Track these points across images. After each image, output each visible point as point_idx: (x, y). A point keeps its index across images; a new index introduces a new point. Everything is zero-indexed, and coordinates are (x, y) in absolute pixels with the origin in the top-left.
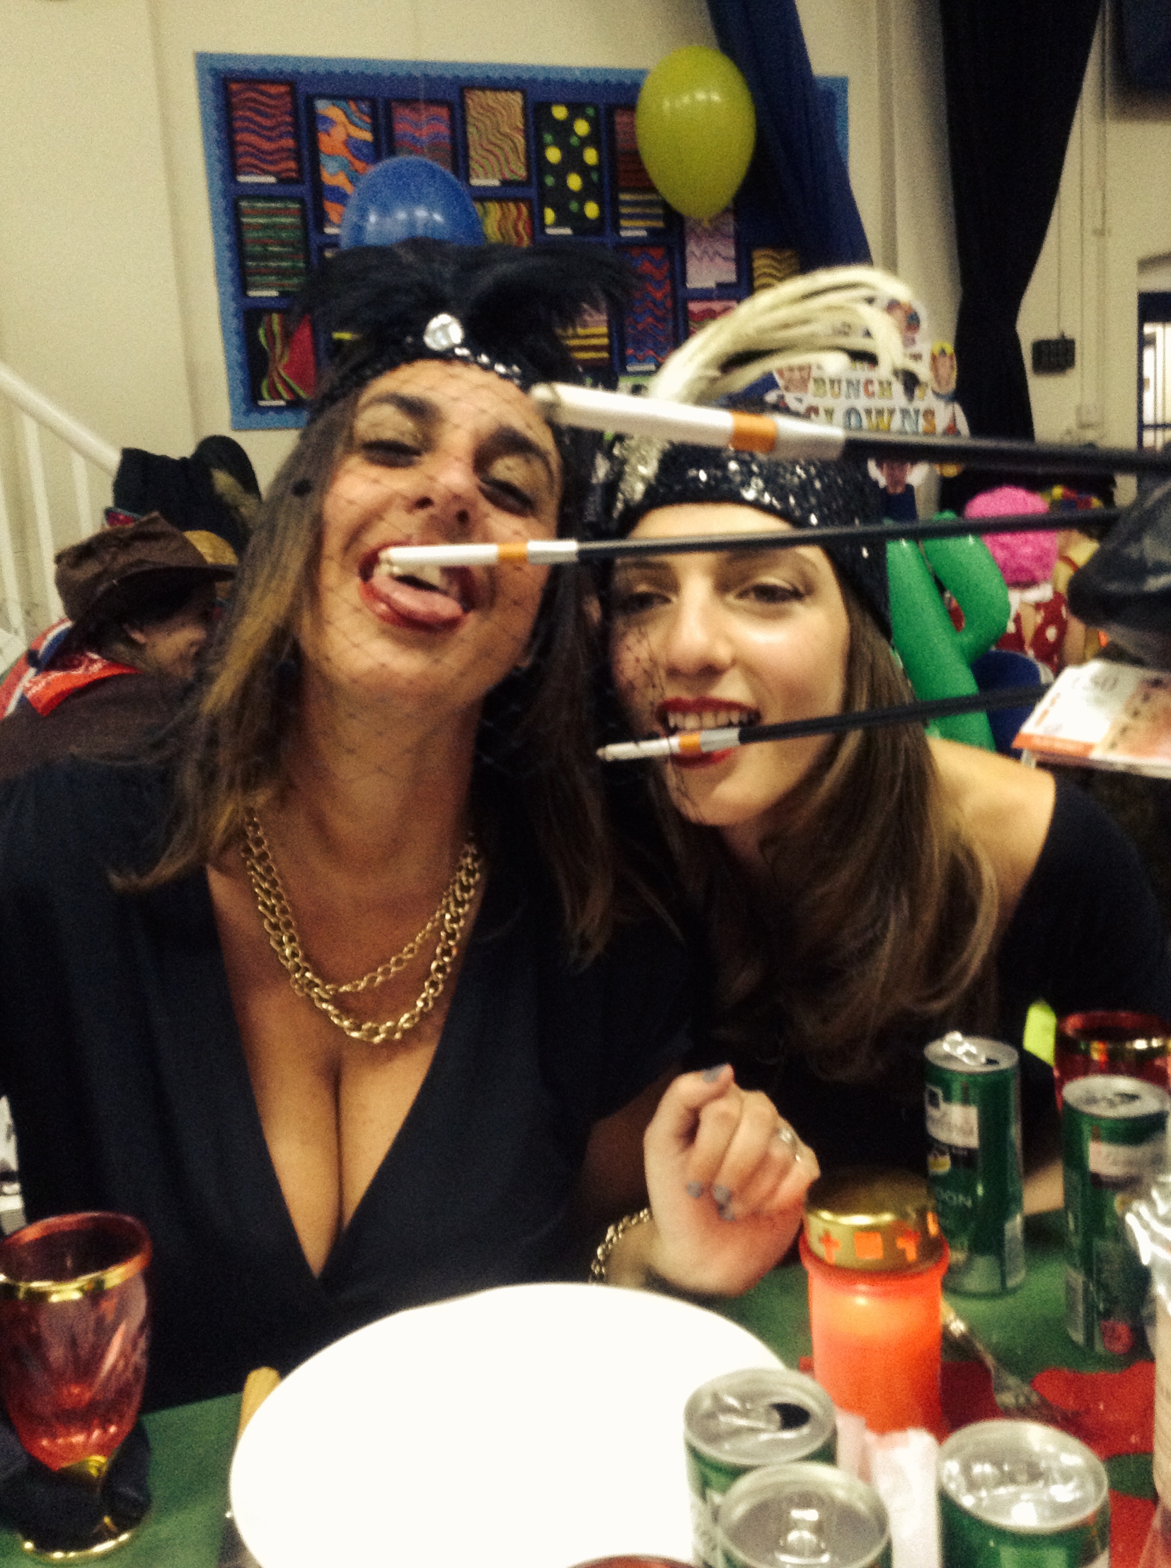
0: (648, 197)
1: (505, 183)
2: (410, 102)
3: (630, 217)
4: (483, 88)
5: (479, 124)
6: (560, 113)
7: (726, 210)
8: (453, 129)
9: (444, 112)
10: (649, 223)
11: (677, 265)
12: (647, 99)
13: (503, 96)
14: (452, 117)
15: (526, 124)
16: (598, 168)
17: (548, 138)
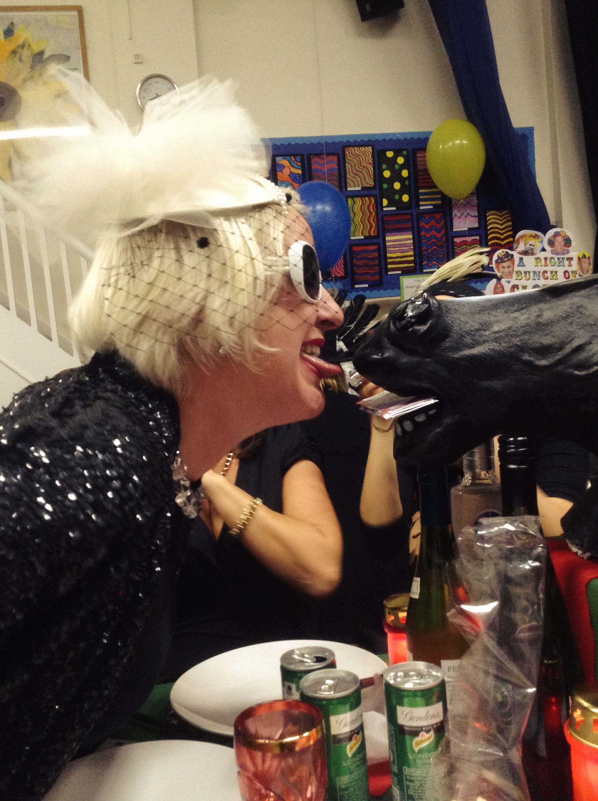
0: (433, 190)
1: (364, 188)
2: (319, 155)
3: (425, 200)
4: (353, 146)
5: (352, 163)
6: (390, 154)
7: (472, 194)
8: (339, 165)
9: (335, 158)
10: (434, 203)
11: (448, 221)
12: (431, 146)
13: (363, 149)
14: (339, 160)
15: (374, 161)
16: (409, 178)
17: (384, 166)
